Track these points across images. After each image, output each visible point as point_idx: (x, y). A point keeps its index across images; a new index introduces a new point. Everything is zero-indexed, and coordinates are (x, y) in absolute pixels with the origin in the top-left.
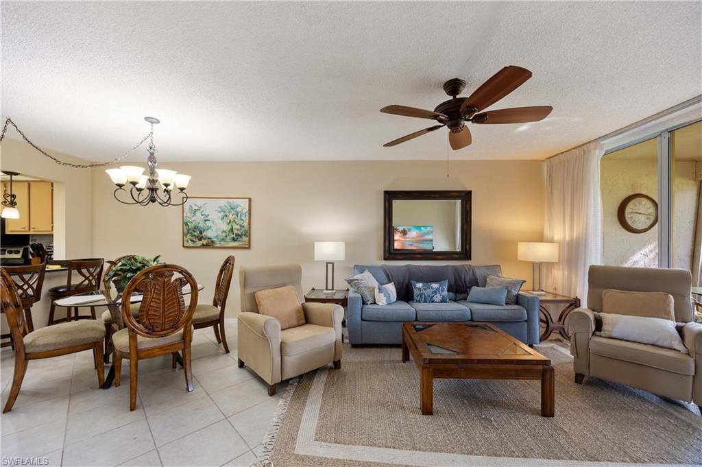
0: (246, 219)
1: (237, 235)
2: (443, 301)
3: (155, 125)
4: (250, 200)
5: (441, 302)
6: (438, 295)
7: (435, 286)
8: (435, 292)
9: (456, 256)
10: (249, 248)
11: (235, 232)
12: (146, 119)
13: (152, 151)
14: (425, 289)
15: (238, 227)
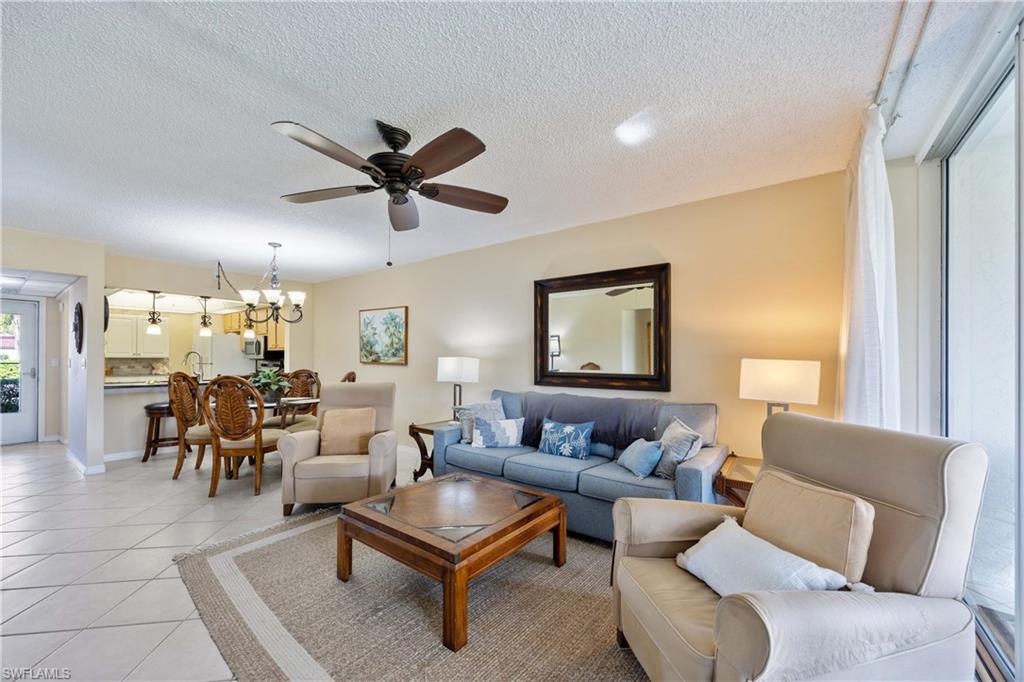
0: (403, 330)
1: (396, 350)
2: (574, 455)
3: (277, 248)
4: (407, 308)
5: (572, 457)
6: (567, 445)
7: (569, 429)
8: (563, 440)
9: (646, 383)
10: (406, 363)
11: (395, 346)
12: (270, 244)
13: (275, 273)
14: (552, 433)
15: (397, 340)
